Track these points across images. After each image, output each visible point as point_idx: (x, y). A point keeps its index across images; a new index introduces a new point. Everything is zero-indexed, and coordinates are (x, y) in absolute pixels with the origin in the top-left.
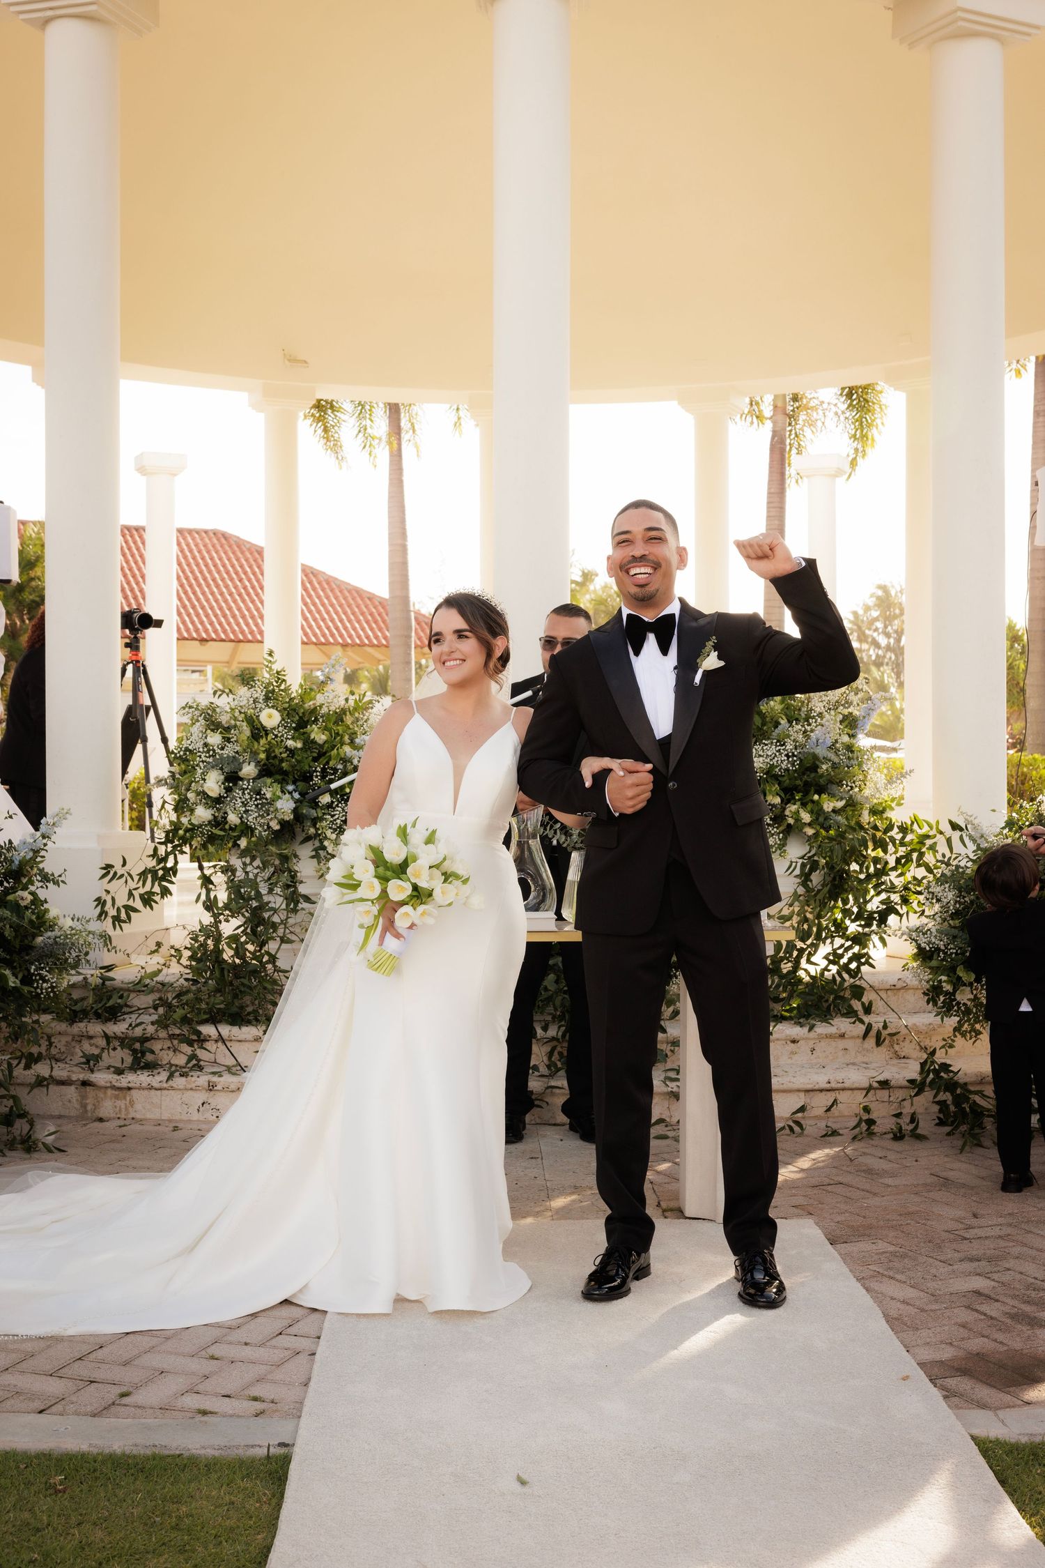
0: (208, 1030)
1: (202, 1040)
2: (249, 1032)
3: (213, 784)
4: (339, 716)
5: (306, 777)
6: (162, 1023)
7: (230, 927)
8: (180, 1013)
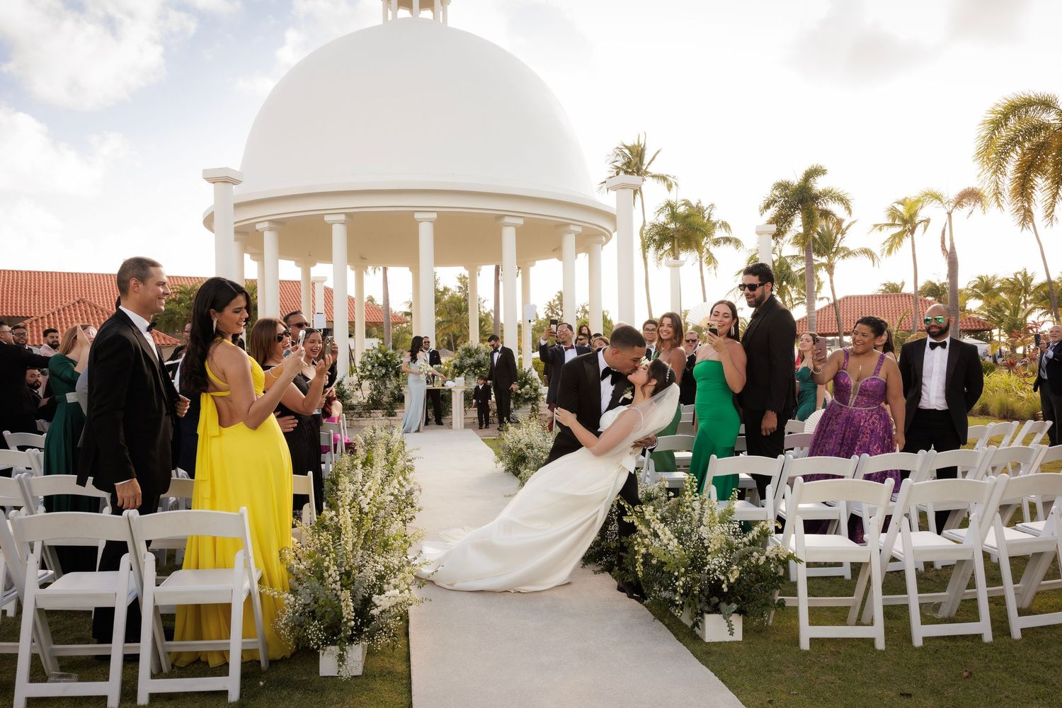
0: (372, 411)
1: (371, 413)
3: (370, 367)
4: (392, 355)
5: (387, 366)
6: (364, 410)
7: (375, 393)
8: (366, 408)
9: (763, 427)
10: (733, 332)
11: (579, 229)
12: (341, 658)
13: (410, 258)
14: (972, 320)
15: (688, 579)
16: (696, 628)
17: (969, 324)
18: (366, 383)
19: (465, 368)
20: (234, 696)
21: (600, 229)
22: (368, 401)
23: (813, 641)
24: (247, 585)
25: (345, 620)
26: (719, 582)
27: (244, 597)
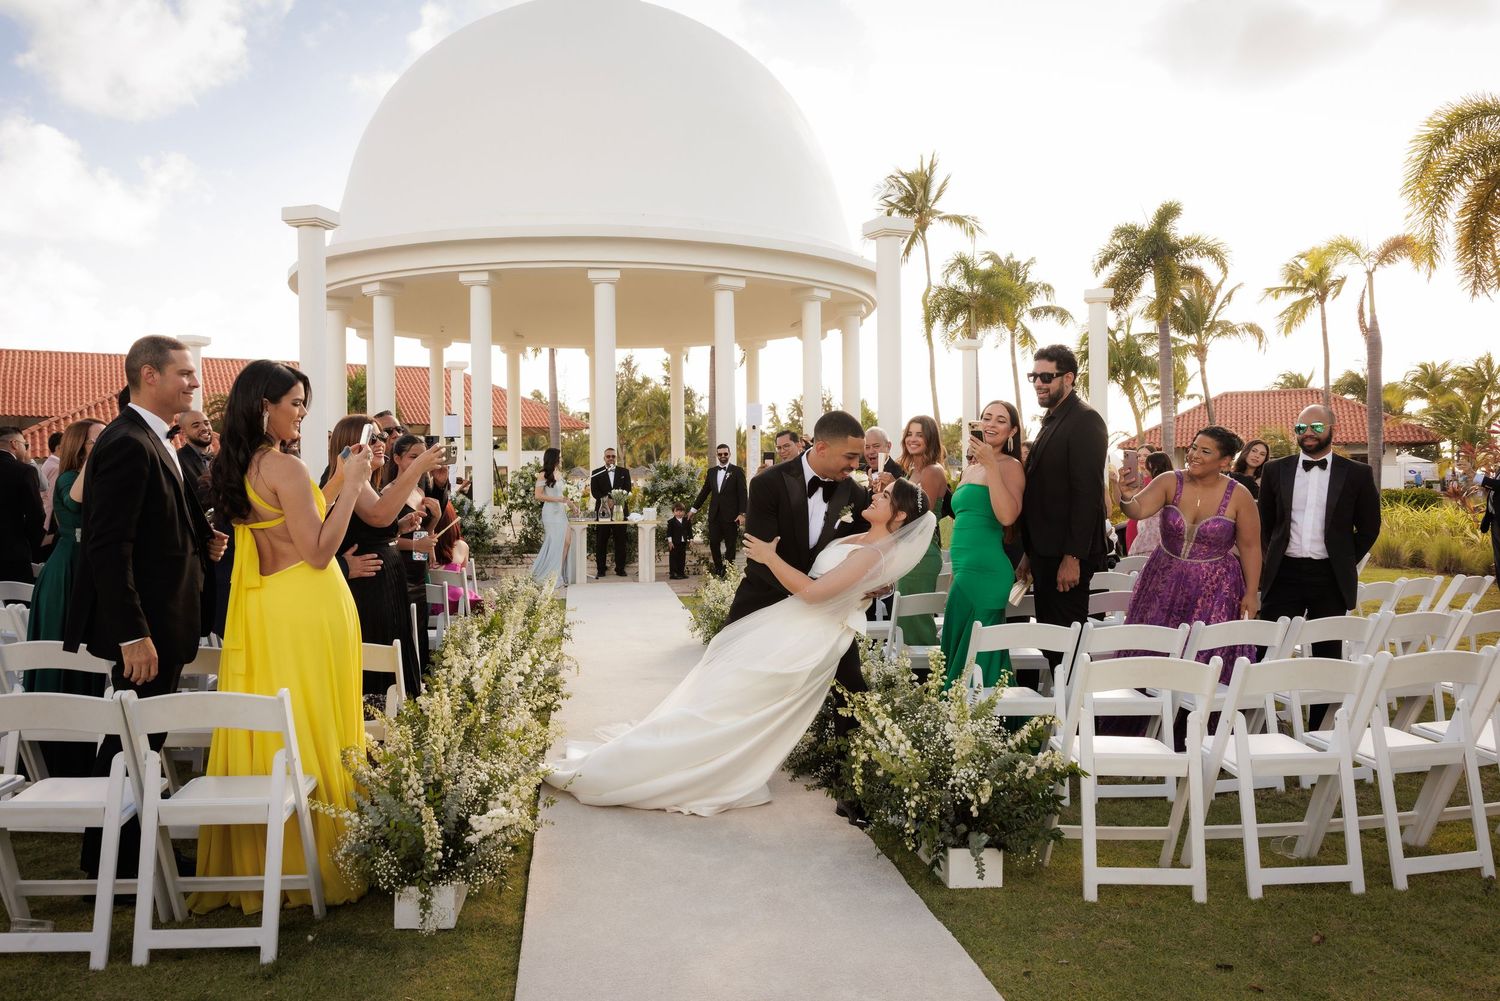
0: (525, 555)
1: (523, 558)
2: (535, 555)
3: (522, 493)
6: (513, 553)
7: (529, 529)
8: (517, 550)
9: (1059, 579)
10: (1011, 446)
11: (827, 295)
12: (425, 905)
13: (583, 337)
14: (1409, 429)
15: (924, 798)
16: (936, 869)
17: (1405, 434)
18: (517, 516)
19: (660, 494)
20: (269, 954)
21: (861, 296)
22: (520, 541)
23: (1102, 889)
24: (291, 799)
25: (428, 850)
26: (967, 803)
27: (286, 815)
